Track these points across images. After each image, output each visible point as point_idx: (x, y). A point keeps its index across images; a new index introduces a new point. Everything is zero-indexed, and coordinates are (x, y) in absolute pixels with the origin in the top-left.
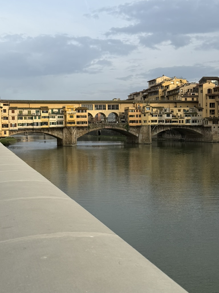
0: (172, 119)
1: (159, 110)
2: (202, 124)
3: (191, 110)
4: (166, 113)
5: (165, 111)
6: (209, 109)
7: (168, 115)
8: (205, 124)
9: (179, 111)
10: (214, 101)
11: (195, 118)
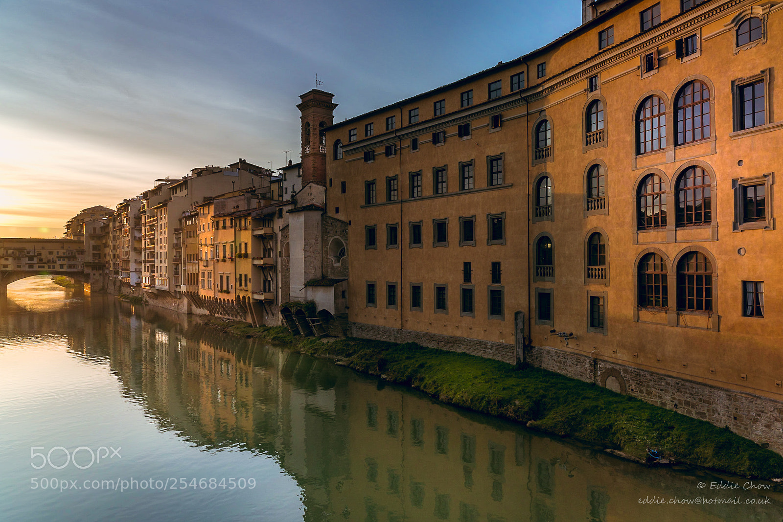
0: (38, 263)
1: (18, 253)
3: (69, 253)
4: (27, 256)
5: (28, 253)
6: (92, 252)
7: (31, 258)
9: (51, 253)
10: (98, 243)
11: (72, 262)
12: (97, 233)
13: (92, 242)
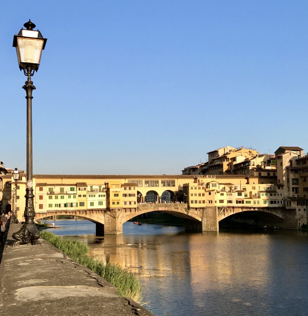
0: (245, 198)
1: (227, 188)
2: (283, 205)
4: (236, 191)
6: (291, 186)
7: (240, 194)
8: (286, 205)
9: (253, 188)
10: (297, 176)
11: (273, 198)
12: (293, 166)
13: (292, 176)
